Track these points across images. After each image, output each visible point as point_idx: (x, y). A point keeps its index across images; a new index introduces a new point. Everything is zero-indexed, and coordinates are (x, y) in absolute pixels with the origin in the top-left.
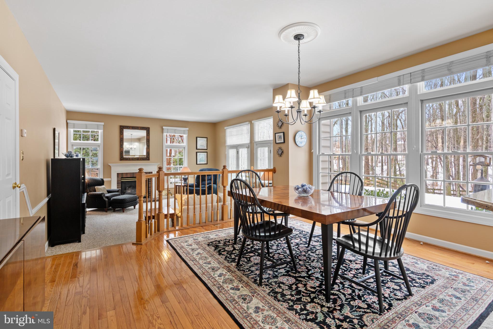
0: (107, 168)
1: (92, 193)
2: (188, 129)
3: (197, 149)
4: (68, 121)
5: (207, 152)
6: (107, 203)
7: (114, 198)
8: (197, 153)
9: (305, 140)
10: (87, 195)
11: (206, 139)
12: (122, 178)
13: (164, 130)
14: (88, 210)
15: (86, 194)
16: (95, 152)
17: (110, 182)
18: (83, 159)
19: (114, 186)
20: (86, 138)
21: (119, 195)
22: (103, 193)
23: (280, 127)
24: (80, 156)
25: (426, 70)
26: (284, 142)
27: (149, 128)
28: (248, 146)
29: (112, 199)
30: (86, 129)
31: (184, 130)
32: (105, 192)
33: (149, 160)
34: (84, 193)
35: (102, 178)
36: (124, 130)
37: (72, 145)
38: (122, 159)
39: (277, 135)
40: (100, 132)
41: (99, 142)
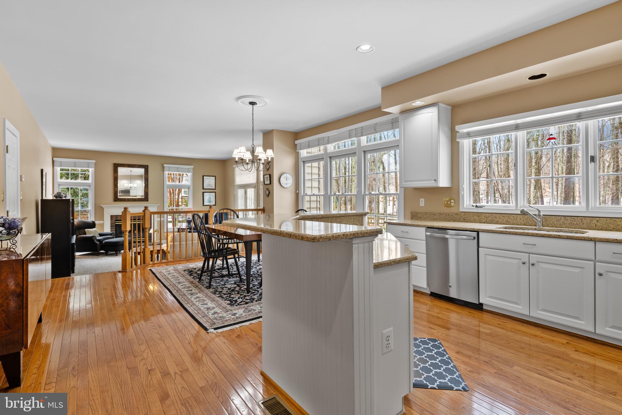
0: (99, 210)
1: (82, 236)
2: (192, 167)
3: (203, 189)
4: (55, 159)
5: (215, 192)
6: (98, 246)
7: (106, 241)
8: (203, 193)
9: (291, 182)
10: (77, 238)
11: (214, 178)
12: (116, 221)
13: (165, 169)
14: (77, 254)
15: (75, 236)
16: (85, 192)
17: (102, 225)
18: (72, 199)
19: (107, 229)
20: (75, 176)
21: (113, 238)
22: (94, 236)
23: (268, 170)
24: (69, 197)
25: (364, 128)
26: (270, 183)
27: (148, 166)
28: (254, 186)
29: (104, 242)
30: (75, 167)
31: (188, 168)
32: (97, 235)
33: (147, 200)
34: (73, 235)
35: (94, 220)
36: (119, 168)
37: (59, 185)
38: (116, 199)
39: (265, 176)
40: (91, 170)
41: (90, 181)
